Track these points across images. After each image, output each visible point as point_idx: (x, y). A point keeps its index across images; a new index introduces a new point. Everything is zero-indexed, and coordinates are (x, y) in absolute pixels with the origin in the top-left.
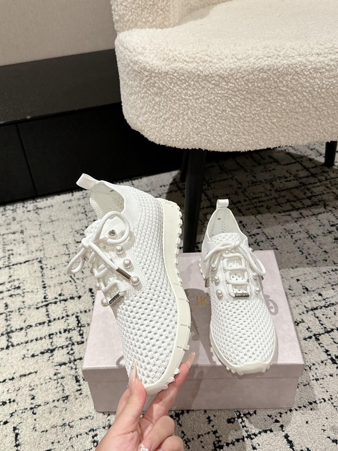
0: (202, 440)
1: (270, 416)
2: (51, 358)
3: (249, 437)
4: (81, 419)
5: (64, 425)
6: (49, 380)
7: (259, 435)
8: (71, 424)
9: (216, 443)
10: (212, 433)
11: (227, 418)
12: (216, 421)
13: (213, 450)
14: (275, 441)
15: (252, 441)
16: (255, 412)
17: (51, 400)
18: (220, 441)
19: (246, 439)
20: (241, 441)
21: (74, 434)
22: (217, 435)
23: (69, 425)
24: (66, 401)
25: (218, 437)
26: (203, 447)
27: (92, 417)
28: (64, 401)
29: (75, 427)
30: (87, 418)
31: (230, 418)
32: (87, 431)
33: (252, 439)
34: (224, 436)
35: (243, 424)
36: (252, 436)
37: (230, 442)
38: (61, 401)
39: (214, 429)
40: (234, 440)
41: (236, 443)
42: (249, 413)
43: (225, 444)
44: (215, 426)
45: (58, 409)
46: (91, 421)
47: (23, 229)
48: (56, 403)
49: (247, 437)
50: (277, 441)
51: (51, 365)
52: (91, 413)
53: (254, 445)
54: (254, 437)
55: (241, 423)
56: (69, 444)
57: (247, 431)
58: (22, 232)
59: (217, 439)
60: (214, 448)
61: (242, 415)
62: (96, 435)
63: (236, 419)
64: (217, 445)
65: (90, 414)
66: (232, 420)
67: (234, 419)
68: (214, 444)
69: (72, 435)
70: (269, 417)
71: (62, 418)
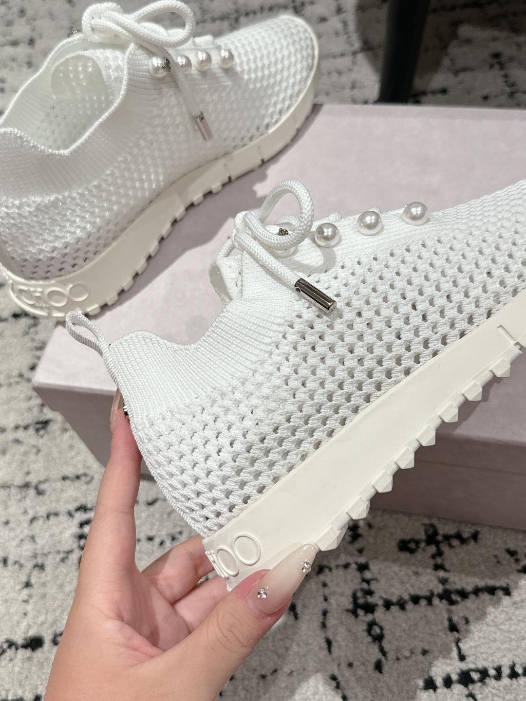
0: (328, 581)
1: (512, 553)
2: (32, 330)
3: (446, 596)
4: (64, 478)
5: (26, 485)
6: (18, 379)
7: (472, 597)
8: (42, 487)
9: (359, 594)
10: (354, 566)
11: (400, 535)
12: (371, 540)
13: (348, 611)
14: (510, 619)
15: (453, 608)
16: (475, 537)
17: (12, 425)
18: (370, 593)
19: (436, 601)
20: (423, 603)
21: (42, 511)
22: (368, 575)
23: (36, 488)
24: (42, 432)
25: (368, 582)
26: (326, 599)
27: (88, 479)
28: (37, 430)
29: (50, 495)
30: (78, 477)
31: (408, 537)
32: (72, 507)
33: (452, 603)
34: (383, 581)
35: (439, 560)
36: (454, 597)
37: (394, 600)
38: (31, 431)
39: (362, 560)
40: (406, 597)
41: (410, 606)
42: (458, 536)
43: (380, 603)
44: (364, 553)
45: (22, 449)
46: (84, 487)
47: (35, 35)
48: (20, 434)
49: (441, 597)
50: (515, 621)
51: (29, 344)
52: (88, 468)
53: (455, 619)
54: (459, 599)
55: (433, 557)
56: (27, 532)
57: (444, 581)
58: (31, 42)
59: (365, 586)
60: (351, 607)
61: (440, 538)
62: (87, 522)
63: (422, 545)
64: (361, 601)
65: (87, 471)
66: (412, 545)
67: (417, 542)
68: (355, 598)
69: (37, 512)
70: (508, 556)
71: (26, 470)
